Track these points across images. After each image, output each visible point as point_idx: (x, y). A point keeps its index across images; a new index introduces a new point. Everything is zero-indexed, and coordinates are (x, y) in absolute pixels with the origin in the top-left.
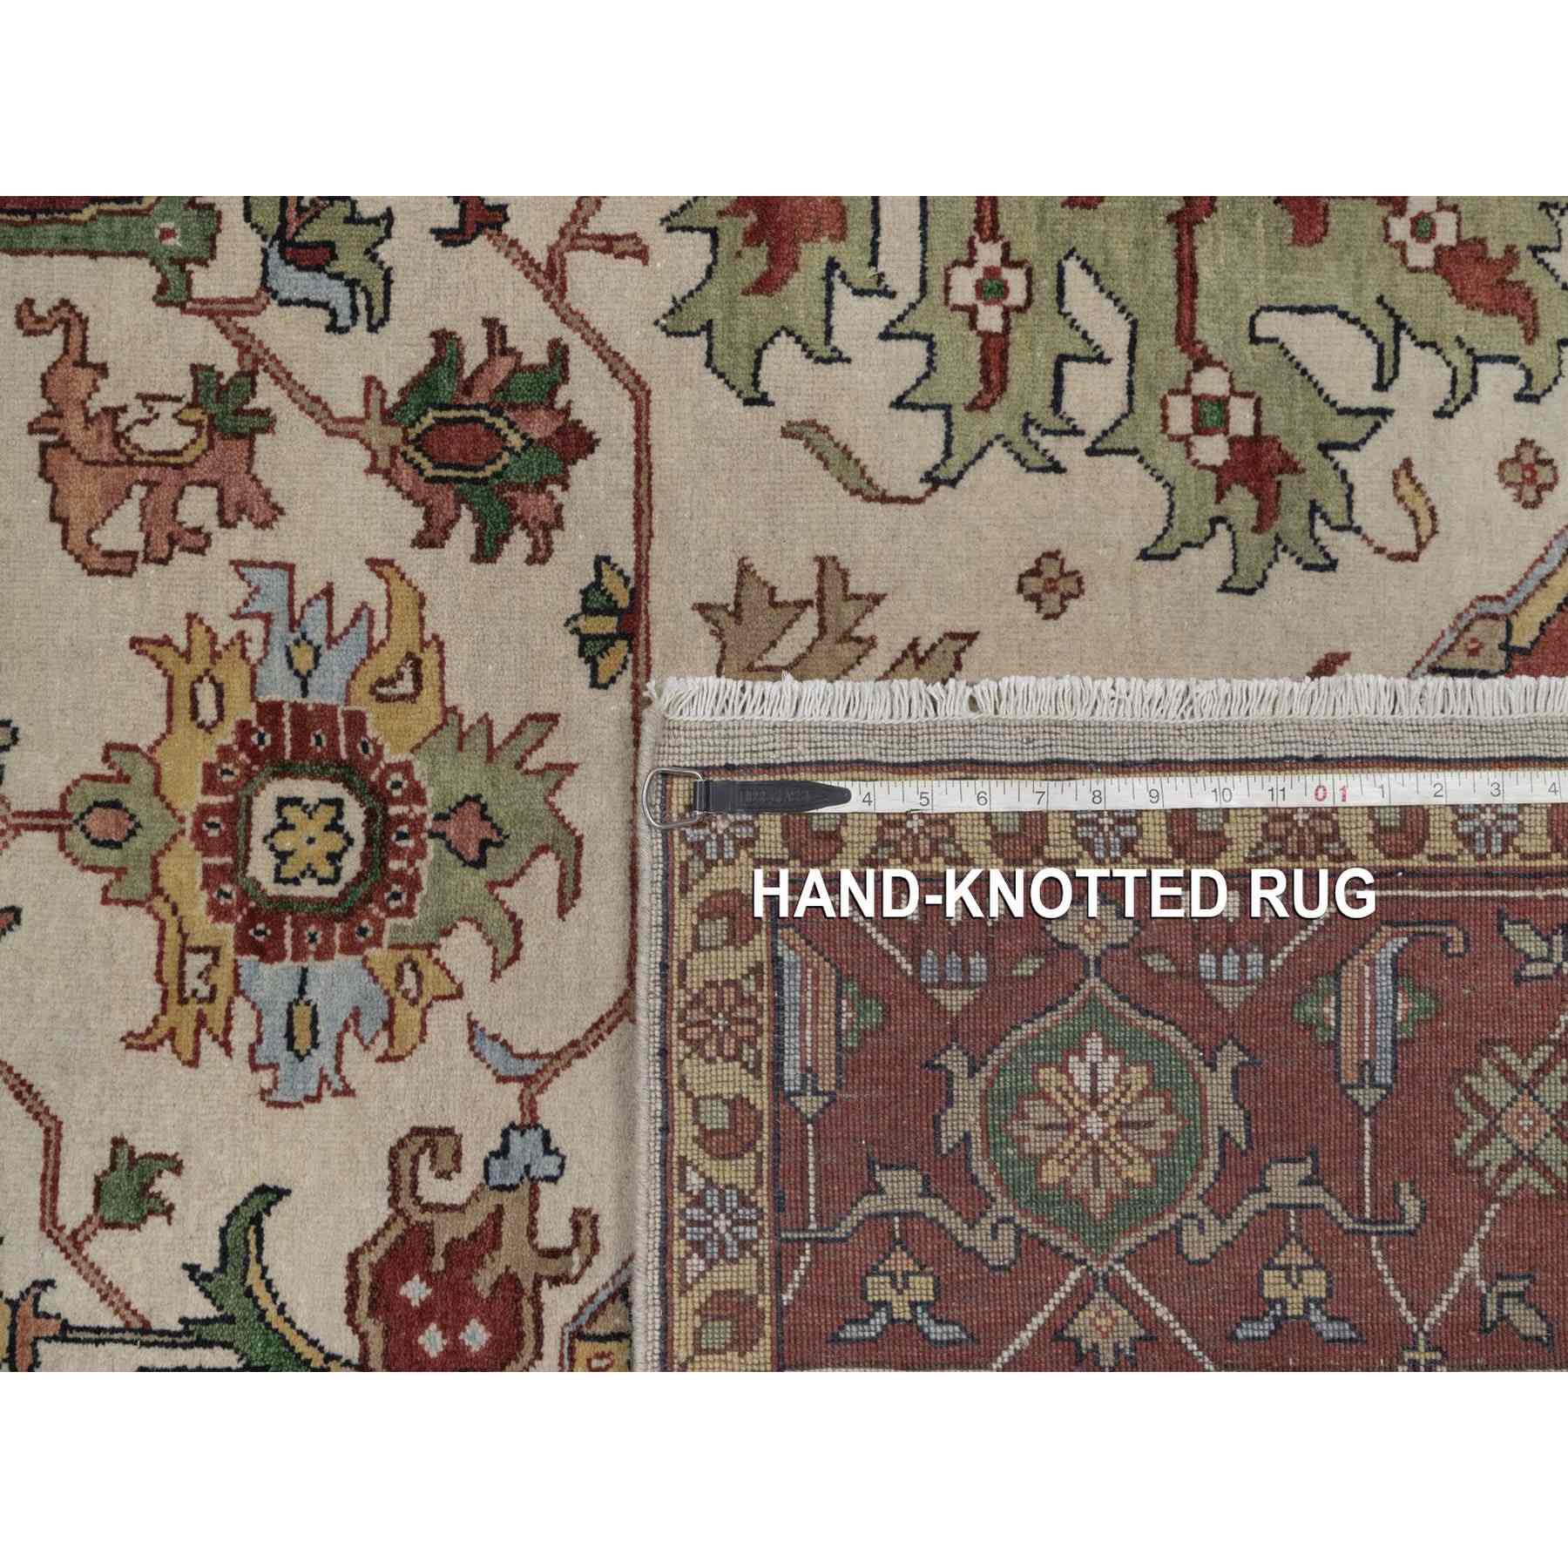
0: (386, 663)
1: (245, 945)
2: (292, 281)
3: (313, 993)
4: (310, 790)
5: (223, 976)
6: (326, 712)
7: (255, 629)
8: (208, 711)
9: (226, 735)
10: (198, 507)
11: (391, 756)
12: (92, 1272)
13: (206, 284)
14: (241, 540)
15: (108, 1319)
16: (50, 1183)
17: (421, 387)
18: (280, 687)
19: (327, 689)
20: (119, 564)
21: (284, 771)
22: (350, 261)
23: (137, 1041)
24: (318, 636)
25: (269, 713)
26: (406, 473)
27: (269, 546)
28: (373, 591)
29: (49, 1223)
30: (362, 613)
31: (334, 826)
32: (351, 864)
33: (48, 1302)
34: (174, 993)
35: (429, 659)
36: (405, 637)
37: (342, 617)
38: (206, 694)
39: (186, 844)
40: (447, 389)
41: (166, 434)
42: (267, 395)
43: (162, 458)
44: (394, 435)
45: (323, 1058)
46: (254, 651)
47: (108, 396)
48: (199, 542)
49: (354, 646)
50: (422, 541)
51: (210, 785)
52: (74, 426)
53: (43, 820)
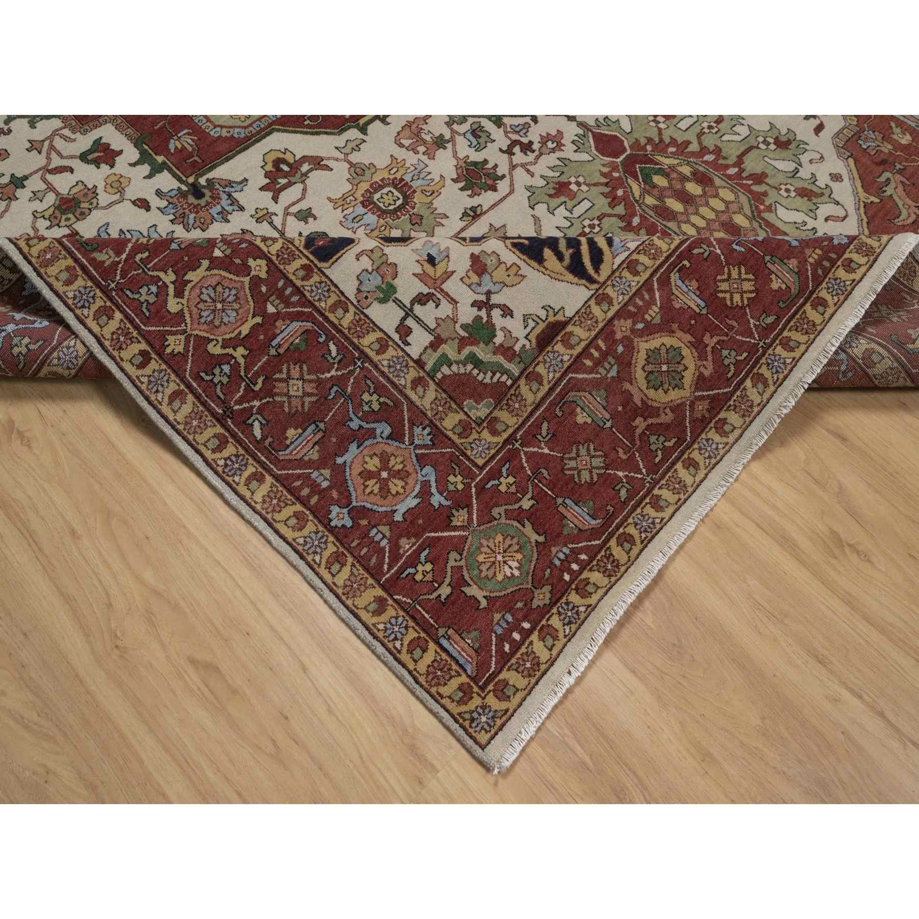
0: (427, 189)
1: (362, 203)
2: (469, 136)
3: (365, 217)
4: (396, 193)
5: (353, 203)
6: (411, 187)
7: (412, 168)
8: (392, 172)
9: (392, 177)
10: (422, 149)
11: (415, 200)
12: (284, 221)
13: (455, 127)
14: (424, 158)
15: (280, 228)
16: (293, 204)
17: (475, 164)
18: (408, 178)
19: (414, 184)
20: (401, 145)
21: (395, 188)
22: (482, 141)
23: (330, 199)
24: (421, 177)
25: (402, 180)
26: (460, 171)
27: (427, 161)
28: (437, 179)
29: (287, 208)
30: (432, 180)
31: (395, 201)
32: (391, 207)
33: (273, 217)
34: (344, 198)
36: (435, 188)
37: (429, 177)
38: (395, 170)
39: (369, 183)
40: (479, 167)
41: (428, 138)
42: (449, 145)
43: (422, 139)
44: (464, 165)
45: (356, 225)
46: (409, 171)
47: (424, 127)
48: (416, 153)
49: (425, 182)
50: (453, 180)
51: (381, 180)
52: (414, 126)
53: (350, 163)
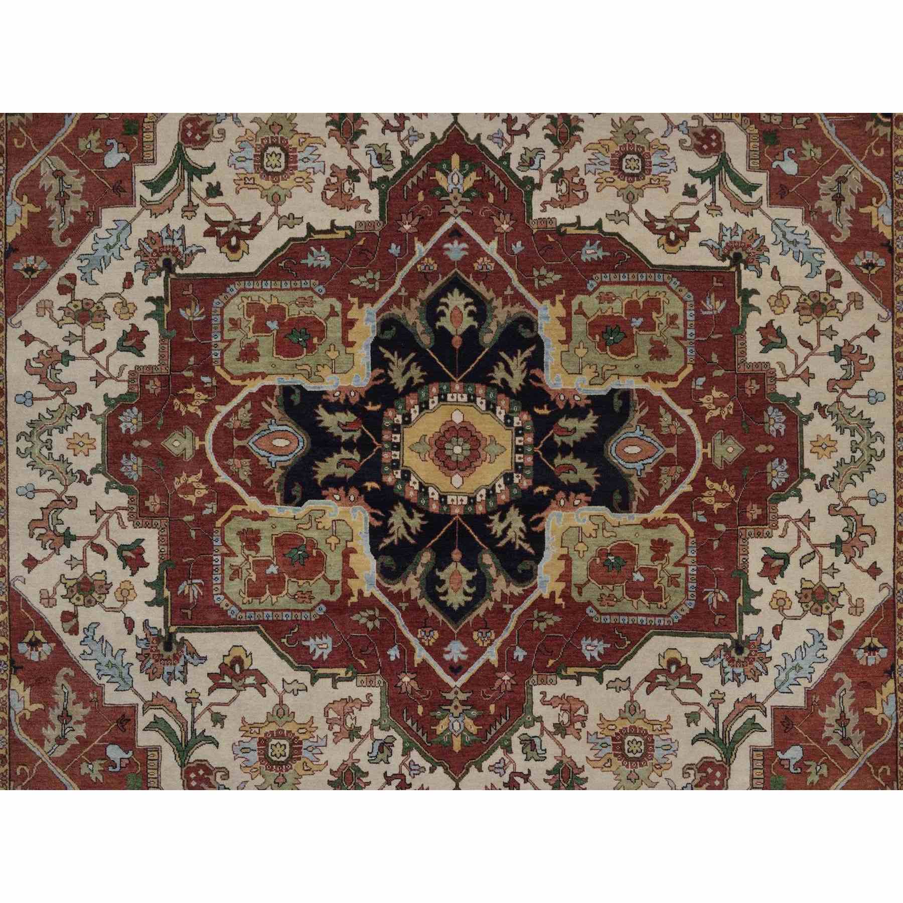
35: (310, 772)
